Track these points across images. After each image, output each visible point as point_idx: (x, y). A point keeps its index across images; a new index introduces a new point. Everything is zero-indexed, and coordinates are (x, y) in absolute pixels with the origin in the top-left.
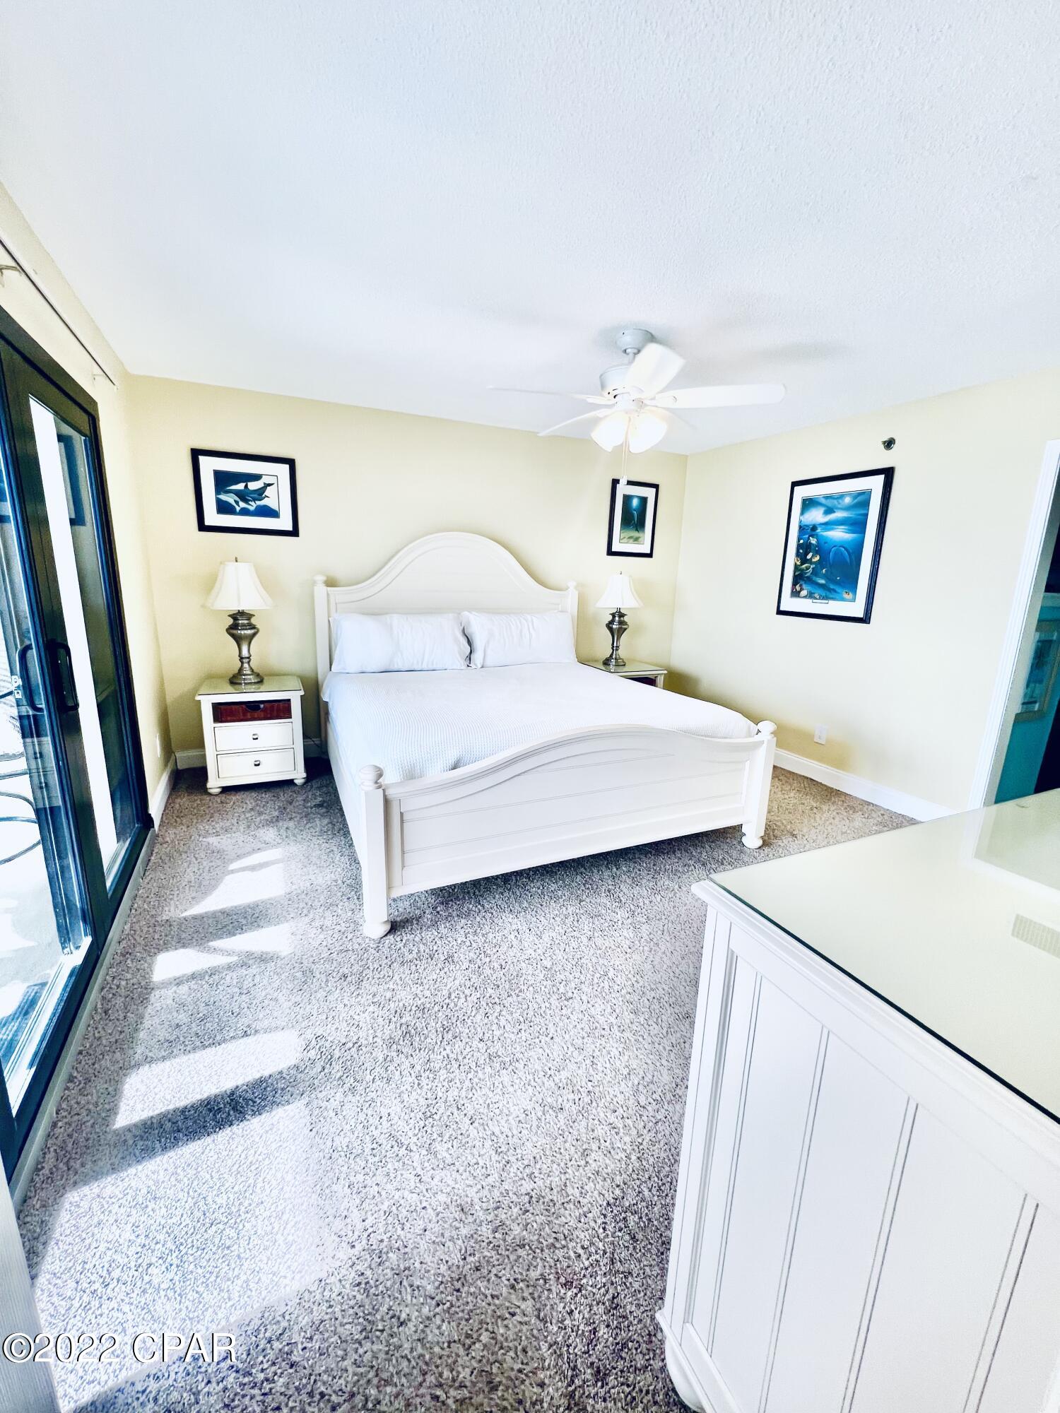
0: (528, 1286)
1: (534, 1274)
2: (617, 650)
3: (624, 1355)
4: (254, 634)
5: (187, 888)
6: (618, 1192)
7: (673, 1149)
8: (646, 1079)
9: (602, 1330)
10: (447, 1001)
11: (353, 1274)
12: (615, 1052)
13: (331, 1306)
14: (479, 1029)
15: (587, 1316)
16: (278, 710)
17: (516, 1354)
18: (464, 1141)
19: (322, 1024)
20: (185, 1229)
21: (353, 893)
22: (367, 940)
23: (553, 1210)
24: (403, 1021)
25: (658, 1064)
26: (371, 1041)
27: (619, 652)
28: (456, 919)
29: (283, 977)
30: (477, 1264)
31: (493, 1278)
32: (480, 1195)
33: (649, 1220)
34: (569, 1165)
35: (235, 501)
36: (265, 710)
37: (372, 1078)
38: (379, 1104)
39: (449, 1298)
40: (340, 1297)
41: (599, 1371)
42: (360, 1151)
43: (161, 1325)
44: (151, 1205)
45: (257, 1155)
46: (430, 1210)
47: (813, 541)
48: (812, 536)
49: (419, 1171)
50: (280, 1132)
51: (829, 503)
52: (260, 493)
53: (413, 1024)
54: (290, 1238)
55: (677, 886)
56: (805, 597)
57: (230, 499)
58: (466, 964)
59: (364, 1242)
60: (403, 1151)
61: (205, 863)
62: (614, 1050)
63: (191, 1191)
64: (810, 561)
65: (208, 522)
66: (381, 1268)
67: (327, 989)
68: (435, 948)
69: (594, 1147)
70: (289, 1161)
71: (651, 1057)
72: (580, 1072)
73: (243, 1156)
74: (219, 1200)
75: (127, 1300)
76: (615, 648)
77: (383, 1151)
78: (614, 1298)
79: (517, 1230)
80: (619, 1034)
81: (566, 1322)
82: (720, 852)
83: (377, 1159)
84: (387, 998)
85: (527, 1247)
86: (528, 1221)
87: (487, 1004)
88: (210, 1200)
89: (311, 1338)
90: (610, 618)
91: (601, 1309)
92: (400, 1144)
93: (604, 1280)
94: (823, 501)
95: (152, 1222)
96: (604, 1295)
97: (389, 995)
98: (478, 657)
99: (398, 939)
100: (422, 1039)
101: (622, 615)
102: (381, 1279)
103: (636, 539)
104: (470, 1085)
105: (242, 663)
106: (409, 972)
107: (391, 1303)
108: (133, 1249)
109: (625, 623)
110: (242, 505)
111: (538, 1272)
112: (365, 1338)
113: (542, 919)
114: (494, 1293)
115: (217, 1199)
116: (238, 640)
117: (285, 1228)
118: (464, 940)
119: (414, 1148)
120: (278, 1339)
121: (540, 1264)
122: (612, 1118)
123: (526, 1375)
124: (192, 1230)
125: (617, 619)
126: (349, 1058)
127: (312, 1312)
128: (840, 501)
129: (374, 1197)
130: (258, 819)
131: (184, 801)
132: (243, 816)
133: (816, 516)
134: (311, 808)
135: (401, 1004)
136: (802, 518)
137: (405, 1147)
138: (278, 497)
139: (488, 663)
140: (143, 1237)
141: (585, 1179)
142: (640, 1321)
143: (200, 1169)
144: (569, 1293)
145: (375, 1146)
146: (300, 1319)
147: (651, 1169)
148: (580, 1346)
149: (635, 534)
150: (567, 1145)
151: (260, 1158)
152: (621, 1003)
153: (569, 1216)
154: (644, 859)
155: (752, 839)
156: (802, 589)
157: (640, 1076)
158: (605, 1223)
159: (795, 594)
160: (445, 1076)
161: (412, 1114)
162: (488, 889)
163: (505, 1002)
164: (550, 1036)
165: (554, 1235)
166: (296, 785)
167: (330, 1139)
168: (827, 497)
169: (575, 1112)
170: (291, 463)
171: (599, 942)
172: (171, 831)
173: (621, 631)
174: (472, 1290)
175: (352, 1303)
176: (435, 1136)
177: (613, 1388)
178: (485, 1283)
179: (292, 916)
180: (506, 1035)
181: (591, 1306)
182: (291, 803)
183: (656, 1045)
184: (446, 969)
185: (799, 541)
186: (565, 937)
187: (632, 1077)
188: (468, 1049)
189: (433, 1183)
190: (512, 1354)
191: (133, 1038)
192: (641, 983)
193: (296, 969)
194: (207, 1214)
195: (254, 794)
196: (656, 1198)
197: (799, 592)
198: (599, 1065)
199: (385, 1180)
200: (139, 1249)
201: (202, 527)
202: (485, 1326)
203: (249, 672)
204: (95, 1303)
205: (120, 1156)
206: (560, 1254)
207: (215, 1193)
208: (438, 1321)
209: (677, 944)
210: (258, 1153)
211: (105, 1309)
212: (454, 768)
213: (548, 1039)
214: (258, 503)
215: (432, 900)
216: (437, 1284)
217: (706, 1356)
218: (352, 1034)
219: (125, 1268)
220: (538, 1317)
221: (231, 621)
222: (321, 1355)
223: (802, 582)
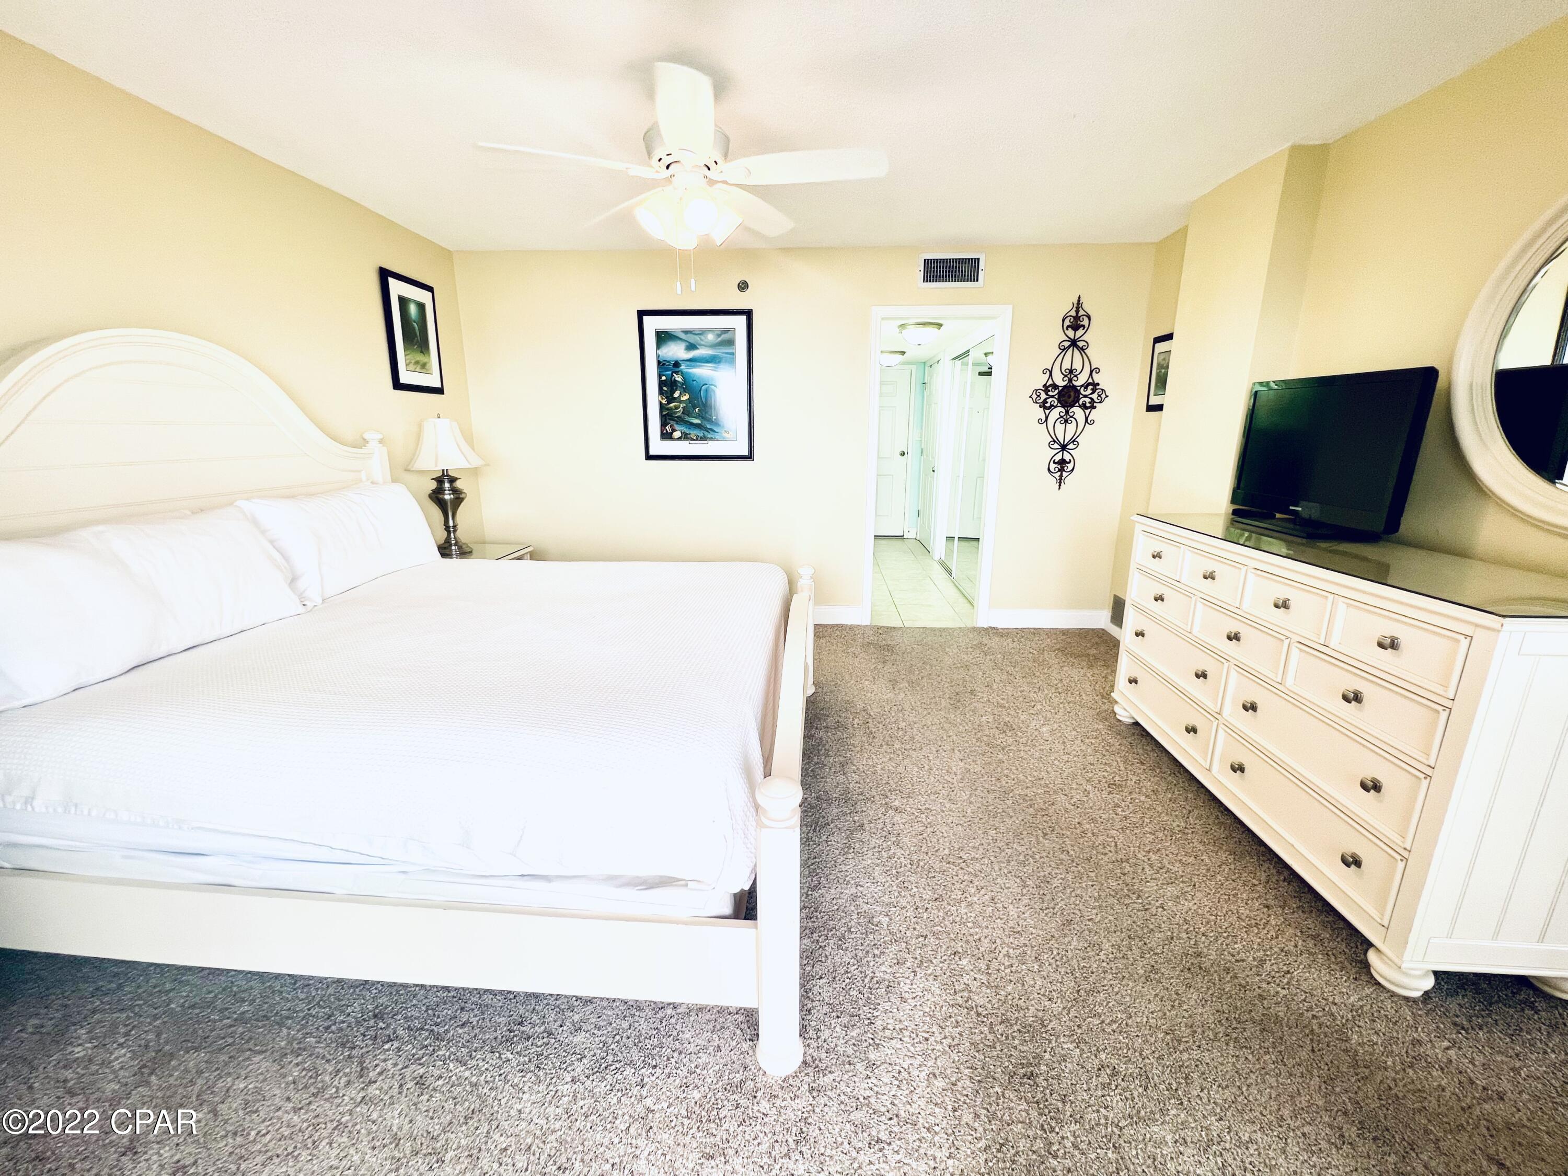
2: (455, 531)
27: (458, 533)
47: (679, 378)
48: (677, 373)
51: (692, 339)
56: (679, 439)
64: (677, 400)
76: (451, 529)
90: (433, 485)
94: (682, 336)
98: (307, 585)
101: (452, 480)
103: (423, 366)
109: (460, 491)
125: (447, 485)
128: (702, 337)
133: (676, 351)
136: (659, 352)
149: (421, 358)
156: (674, 430)
159: (666, 436)
168: (686, 332)
173: (456, 502)
185: (659, 378)
197: (671, 434)
223: (672, 422)
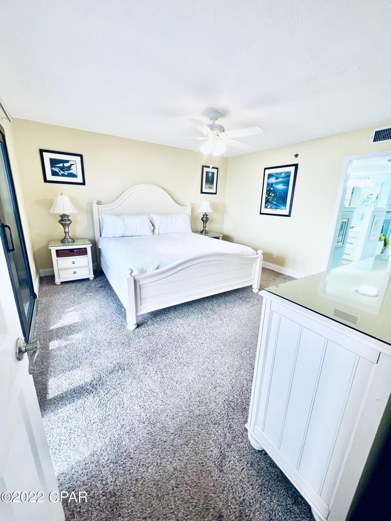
0: (203, 426)
1: (204, 423)
2: (205, 228)
3: (235, 439)
4: (70, 223)
5: (56, 318)
6: (227, 397)
7: (242, 384)
8: (231, 364)
9: (228, 434)
10: (161, 348)
11: (146, 431)
12: (220, 358)
13: (140, 441)
14: (174, 355)
15: (222, 431)
16: (82, 252)
17: (203, 444)
18: (175, 389)
19: (118, 359)
20: (84, 426)
21: (120, 316)
22: (129, 331)
23: (207, 405)
24: (147, 355)
25: (234, 360)
26: (137, 362)
27: (206, 228)
28: (160, 322)
29: (100, 345)
30: (186, 422)
31: (192, 426)
32: (183, 403)
33: (238, 403)
34: (210, 391)
35: (59, 171)
36: (77, 252)
37: (140, 374)
38: (144, 381)
39: (179, 433)
40: (143, 438)
41: (228, 445)
42: (140, 396)
43: (83, 455)
44: (70, 421)
45: (104, 401)
46: (168, 410)
49: (162, 399)
50: (111, 393)
51: (277, 176)
52: (69, 168)
53: (151, 356)
54: (122, 424)
55: (233, 306)
57: (57, 170)
58: (166, 336)
59: (148, 421)
60: (155, 394)
61: (61, 310)
62: (220, 357)
63: (83, 415)
64: (271, 196)
65: (48, 179)
66: (155, 428)
67: (118, 348)
68: (154, 331)
69: (218, 385)
70: (116, 401)
71: (231, 358)
72: (209, 365)
73: (100, 402)
74: (94, 416)
75: (69, 449)
76: (204, 227)
77: (149, 395)
78: (230, 425)
79: (197, 412)
80: (220, 352)
81: (217, 434)
82: (246, 295)
83: (147, 397)
84: (140, 349)
85: (201, 416)
86: (200, 409)
87: (176, 347)
88: (91, 416)
89: (136, 450)
90: (203, 216)
91: (227, 429)
92: (154, 392)
93: (226, 421)
94: (275, 175)
95: (72, 425)
96: (227, 425)
97: (140, 348)
98: (156, 231)
99: (140, 330)
100: (155, 360)
101: (207, 215)
102: (156, 431)
103: (211, 188)
104: (174, 372)
105: (66, 234)
106: (146, 340)
107: (160, 437)
108: (67, 435)
109: (208, 218)
110: (62, 172)
111: (206, 422)
112: (154, 448)
113: (190, 319)
114: (193, 429)
115: (93, 416)
116: (64, 225)
117: (120, 421)
118: (164, 328)
119: (159, 393)
120: (125, 452)
121: (206, 420)
122: (222, 377)
123: (206, 449)
124: (87, 426)
125: (205, 216)
126: (130, 368)
127: (134, 443)
128: (281, 175)
129: (148, 408)
130: (78, 293)
131: (46, 288)
132: (71, 292)
133: (273, 180)
134: (98, 288)
135: (145, 350)
136: (268, 181)
137: (156, 393)
138: (77, 170)
139: (160, 233)
140: (69, 430)
141: (216, 395)
142: (238, 430)
143: (85, 408)
144: (216, 426)
145: (145, 394)
146: (131, 445)
147: (236, 390)
148: (221, 439)
149: (210, 186)
150: (209, 386)
151: (106, 402)
152: (220, 343)
153: (213, 406)
154: (221, 298)
155: (255, 290)
156: (268, 206)
157: (229, 364)
158: (224, 406)
159: (266, 207)
160: (165, 370)
161: (156, 383)
162: (169, 311)
163: (181, 346)
164: (198, 355)
165: (209, 411)
166: (90, 280)
167: (129, 393)
169: (210, 376)
170: (81, 156)
171: (210, 325)
172: (44, 299)
173: (207, 221)
174: (186, 429)
175: (147, 438)
176: (165, 388)
177: (233, 448)
178: (189, 427)
179: (99, 325)
180: (183, 356)
181: (223, 429)
182: (90, 287)
183: (233, 355)
184: (159, 338)
185: (267, 189)
186: (198, 325)
187: (227, 364)
188: (171, 362)
189: (167, 402)
190: (201, 444)
191: (48, 370)
192: (226, 337)
193: (105, 343)
194: (91, 421)
195: (74, 284)
196: (239, 397)
198: (216, 362)
199: (151, 403)
200: (69, 434)
201: (46, 181)
202: (191, 439)
203: (69, 238)
204: (57, 452)
205: (54, 407)
206: (211, 416)
207: (92, 414)
208: (176, 439)
209: (235, 324)
210: (105, 400)
211: (61, 453)
212: (157, 269)
213: (198, 356)
214: (68, 172)
215: (150, 316)
216: (174, 430)
217: (262, 431)
218: (130, 361)
219: (65, 440)
220: (208, 434)
221: (60, 218)
222: (140, 454)
223: (268, 203)
